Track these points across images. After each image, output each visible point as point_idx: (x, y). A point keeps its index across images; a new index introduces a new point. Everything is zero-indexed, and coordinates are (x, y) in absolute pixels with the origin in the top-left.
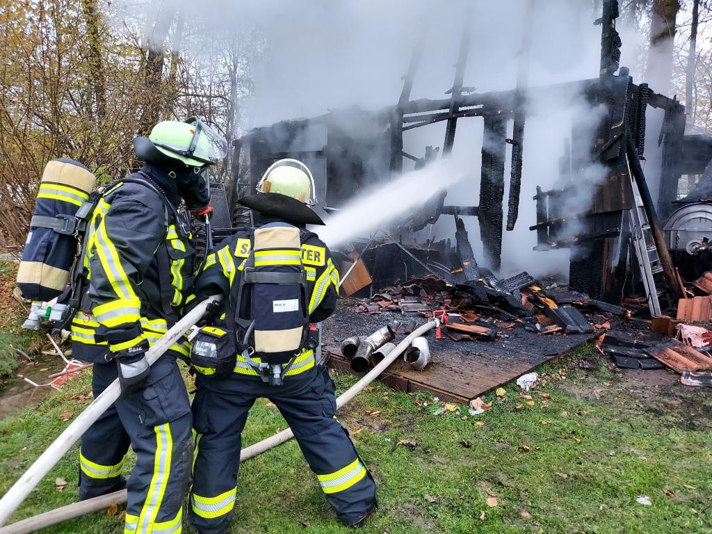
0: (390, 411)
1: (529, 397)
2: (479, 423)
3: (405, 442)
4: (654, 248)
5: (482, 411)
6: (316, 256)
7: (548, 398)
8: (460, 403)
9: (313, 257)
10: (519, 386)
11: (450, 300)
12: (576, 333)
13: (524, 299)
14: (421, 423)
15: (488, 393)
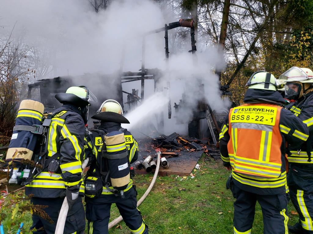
0: (167, 183)
1: (202, 171)
2: (195, 180)
3: (181, 189)
4: (212, 121)
5: (194, 177)
6: (129, 140)
7: (207, 170)
8: (187, 176)
9: (128, 140)
10: (197, 168)
11: (154, 145)
12: (199, 150)
13: (179, 142)
14: (179, 184)
15: (192, 171)
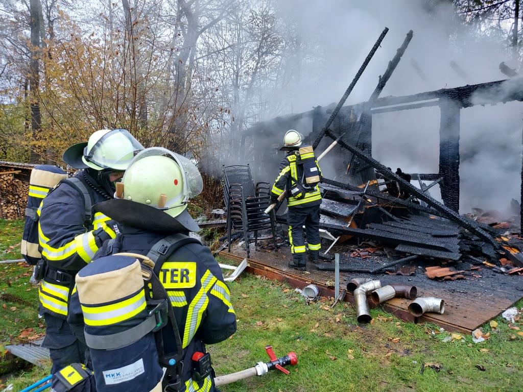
0: (407, 338)
1: (517, 328)
2: (484, 350)
3: (431, 364)
5: (483, 339)
6: (183, 276)
8: (464, 333)
10: (505, 319)
14: (436, 349)
15: (484, 325)
